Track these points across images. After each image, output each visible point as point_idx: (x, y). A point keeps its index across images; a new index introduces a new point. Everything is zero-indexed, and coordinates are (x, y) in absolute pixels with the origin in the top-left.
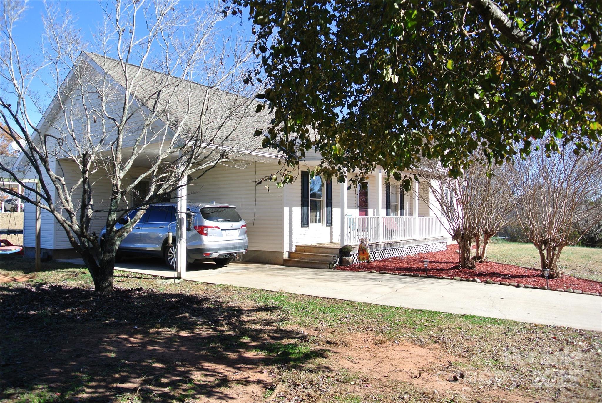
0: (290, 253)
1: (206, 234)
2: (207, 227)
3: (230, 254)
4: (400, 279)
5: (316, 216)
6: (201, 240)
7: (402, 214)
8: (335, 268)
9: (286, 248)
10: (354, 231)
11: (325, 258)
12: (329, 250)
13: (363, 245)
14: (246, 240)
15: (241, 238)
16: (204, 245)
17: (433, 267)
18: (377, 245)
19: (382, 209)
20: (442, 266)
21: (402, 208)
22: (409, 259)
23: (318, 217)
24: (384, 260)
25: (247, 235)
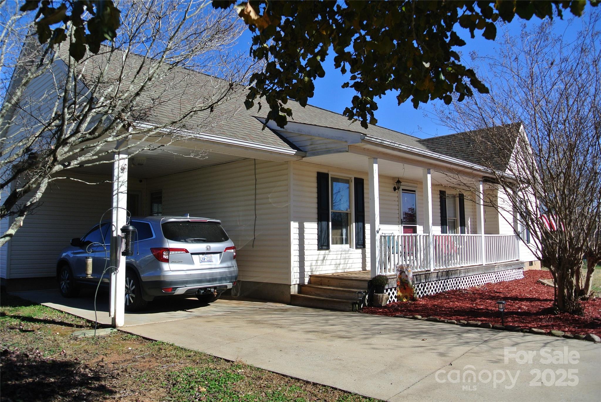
0: (301, 286)
1: (167, 261)
2: (169, 250)
3: (205, 289)
4: (459, 335)
5: (342, 235)
6: (160, 269)
7: (463, 232)
8: (360, 310)
9: (295, 279)
10: (396, 255)
11: (347, 295)
12: (355, 283)
13: (403, 276)
14: (235, 269)
15: (224, 265)
16: (164, 276)
17: (512, 309)
18: (427, 275)
19: (434, 224)
20: (525, 306)
21: (463, 224)
22: (474, 294)
23: (344, 237)
24: (437, 296)
25: (237, 261)
